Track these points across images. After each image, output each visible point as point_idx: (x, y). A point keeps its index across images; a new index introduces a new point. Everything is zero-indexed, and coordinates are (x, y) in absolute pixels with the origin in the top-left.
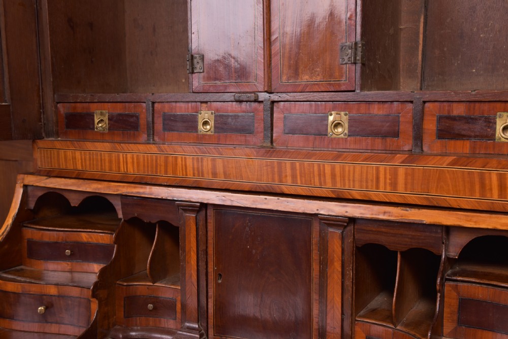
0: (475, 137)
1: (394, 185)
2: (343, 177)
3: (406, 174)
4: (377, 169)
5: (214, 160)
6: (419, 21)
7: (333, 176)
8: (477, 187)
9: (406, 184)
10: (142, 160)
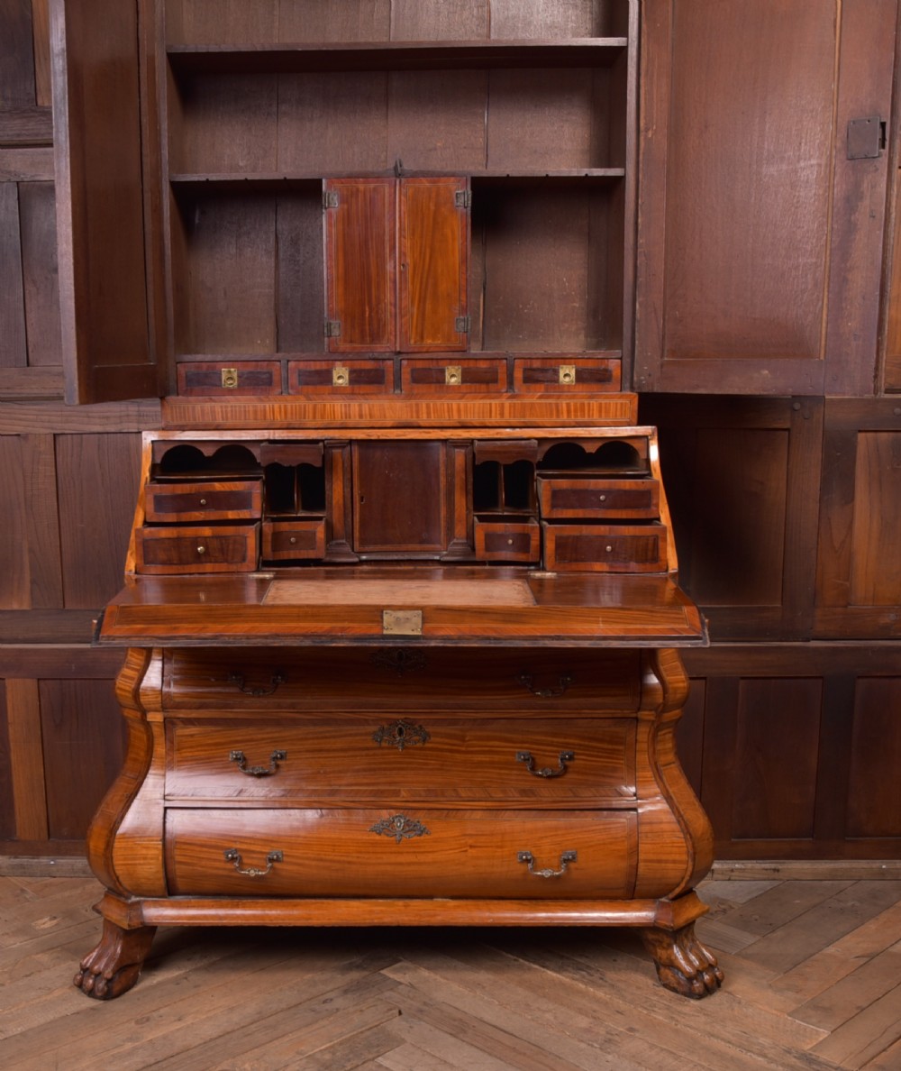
0: (547, 381)
1: (502, 415)
2: (466, 411)
3: (510, 407)
4: (490, 404)
5: (360, 406)
6: (480, 298)
7: (459, 411)
8: (555, 413)
9: (510, 413)
10: (289, 408)
